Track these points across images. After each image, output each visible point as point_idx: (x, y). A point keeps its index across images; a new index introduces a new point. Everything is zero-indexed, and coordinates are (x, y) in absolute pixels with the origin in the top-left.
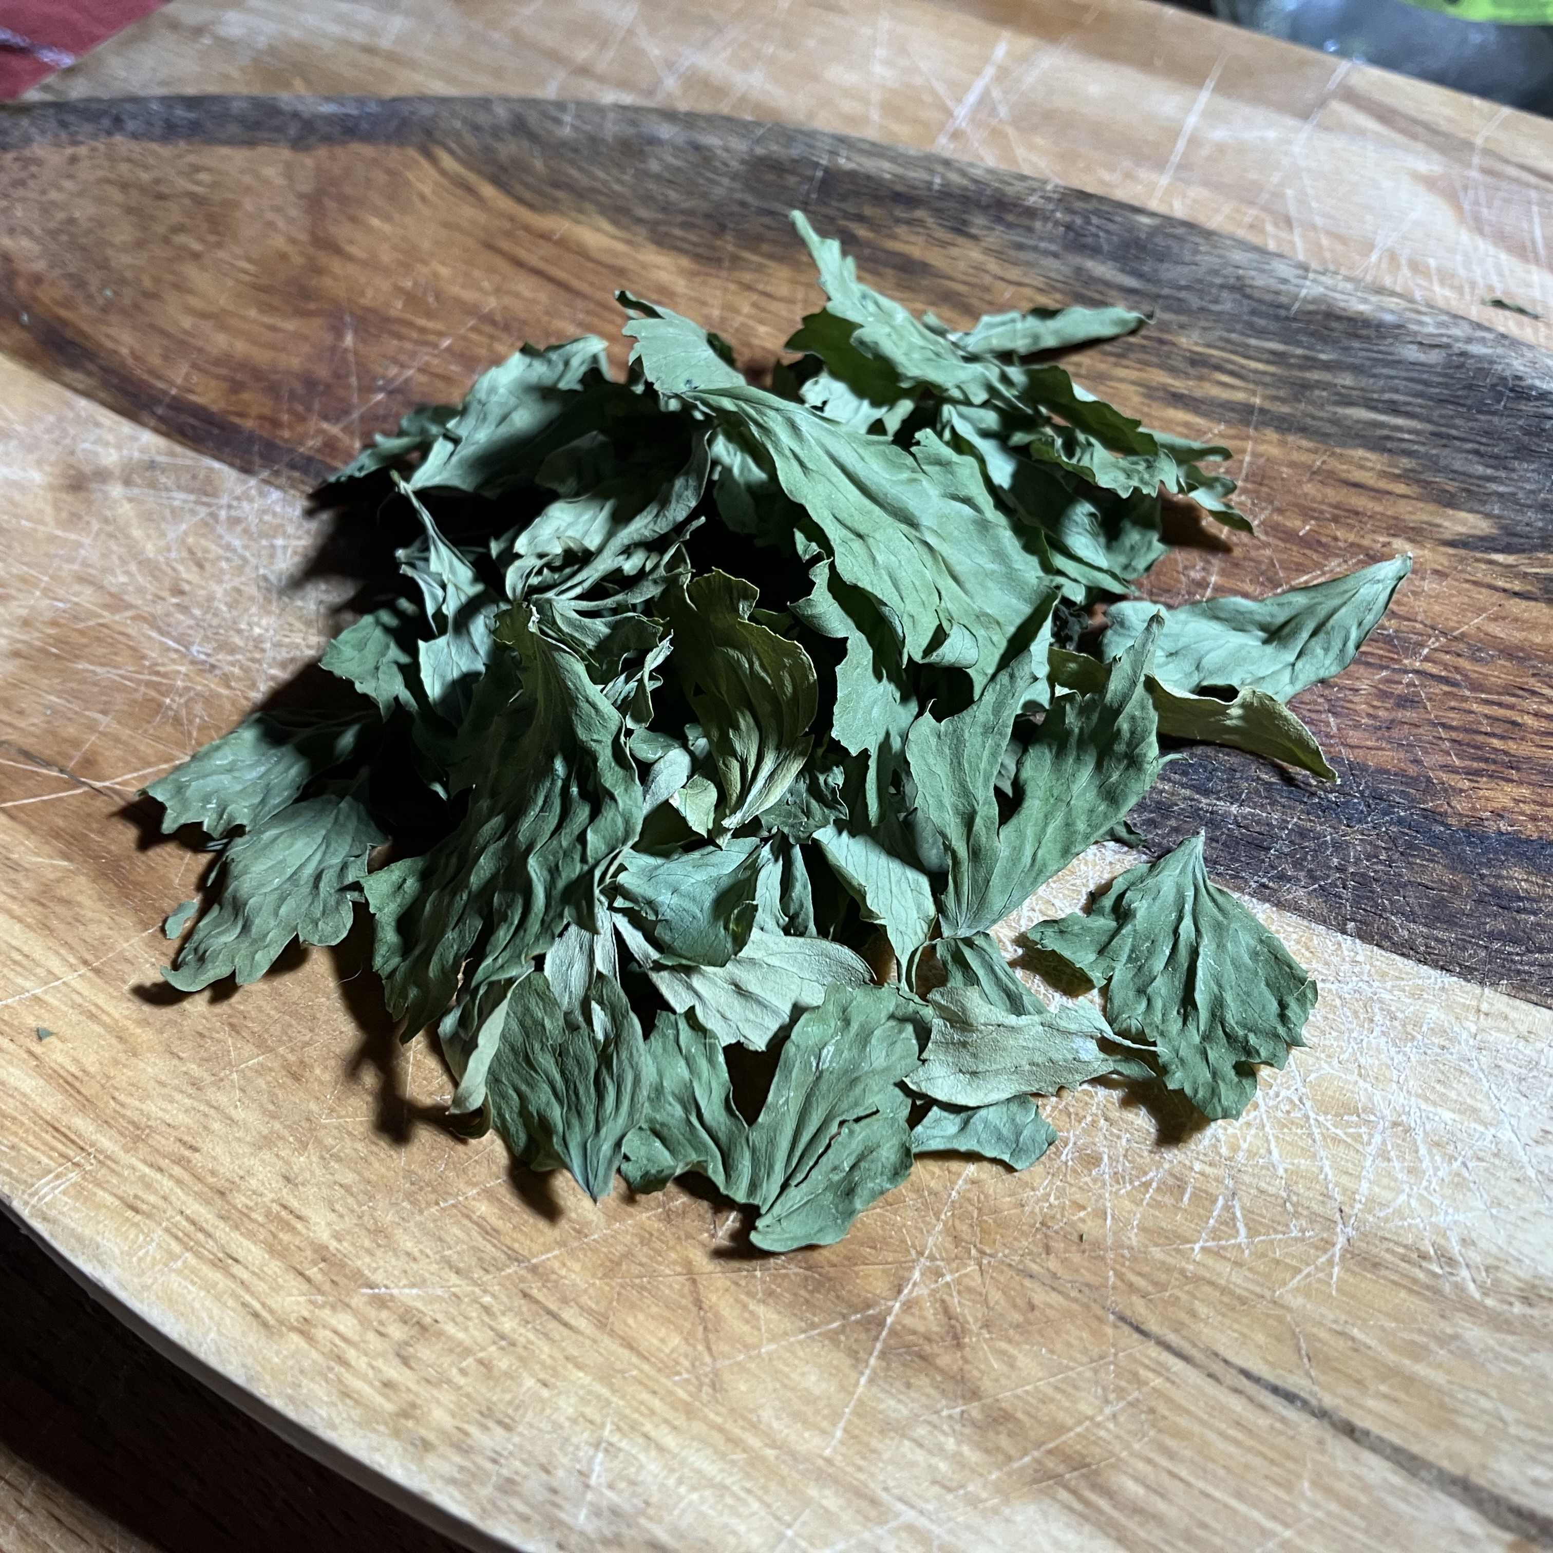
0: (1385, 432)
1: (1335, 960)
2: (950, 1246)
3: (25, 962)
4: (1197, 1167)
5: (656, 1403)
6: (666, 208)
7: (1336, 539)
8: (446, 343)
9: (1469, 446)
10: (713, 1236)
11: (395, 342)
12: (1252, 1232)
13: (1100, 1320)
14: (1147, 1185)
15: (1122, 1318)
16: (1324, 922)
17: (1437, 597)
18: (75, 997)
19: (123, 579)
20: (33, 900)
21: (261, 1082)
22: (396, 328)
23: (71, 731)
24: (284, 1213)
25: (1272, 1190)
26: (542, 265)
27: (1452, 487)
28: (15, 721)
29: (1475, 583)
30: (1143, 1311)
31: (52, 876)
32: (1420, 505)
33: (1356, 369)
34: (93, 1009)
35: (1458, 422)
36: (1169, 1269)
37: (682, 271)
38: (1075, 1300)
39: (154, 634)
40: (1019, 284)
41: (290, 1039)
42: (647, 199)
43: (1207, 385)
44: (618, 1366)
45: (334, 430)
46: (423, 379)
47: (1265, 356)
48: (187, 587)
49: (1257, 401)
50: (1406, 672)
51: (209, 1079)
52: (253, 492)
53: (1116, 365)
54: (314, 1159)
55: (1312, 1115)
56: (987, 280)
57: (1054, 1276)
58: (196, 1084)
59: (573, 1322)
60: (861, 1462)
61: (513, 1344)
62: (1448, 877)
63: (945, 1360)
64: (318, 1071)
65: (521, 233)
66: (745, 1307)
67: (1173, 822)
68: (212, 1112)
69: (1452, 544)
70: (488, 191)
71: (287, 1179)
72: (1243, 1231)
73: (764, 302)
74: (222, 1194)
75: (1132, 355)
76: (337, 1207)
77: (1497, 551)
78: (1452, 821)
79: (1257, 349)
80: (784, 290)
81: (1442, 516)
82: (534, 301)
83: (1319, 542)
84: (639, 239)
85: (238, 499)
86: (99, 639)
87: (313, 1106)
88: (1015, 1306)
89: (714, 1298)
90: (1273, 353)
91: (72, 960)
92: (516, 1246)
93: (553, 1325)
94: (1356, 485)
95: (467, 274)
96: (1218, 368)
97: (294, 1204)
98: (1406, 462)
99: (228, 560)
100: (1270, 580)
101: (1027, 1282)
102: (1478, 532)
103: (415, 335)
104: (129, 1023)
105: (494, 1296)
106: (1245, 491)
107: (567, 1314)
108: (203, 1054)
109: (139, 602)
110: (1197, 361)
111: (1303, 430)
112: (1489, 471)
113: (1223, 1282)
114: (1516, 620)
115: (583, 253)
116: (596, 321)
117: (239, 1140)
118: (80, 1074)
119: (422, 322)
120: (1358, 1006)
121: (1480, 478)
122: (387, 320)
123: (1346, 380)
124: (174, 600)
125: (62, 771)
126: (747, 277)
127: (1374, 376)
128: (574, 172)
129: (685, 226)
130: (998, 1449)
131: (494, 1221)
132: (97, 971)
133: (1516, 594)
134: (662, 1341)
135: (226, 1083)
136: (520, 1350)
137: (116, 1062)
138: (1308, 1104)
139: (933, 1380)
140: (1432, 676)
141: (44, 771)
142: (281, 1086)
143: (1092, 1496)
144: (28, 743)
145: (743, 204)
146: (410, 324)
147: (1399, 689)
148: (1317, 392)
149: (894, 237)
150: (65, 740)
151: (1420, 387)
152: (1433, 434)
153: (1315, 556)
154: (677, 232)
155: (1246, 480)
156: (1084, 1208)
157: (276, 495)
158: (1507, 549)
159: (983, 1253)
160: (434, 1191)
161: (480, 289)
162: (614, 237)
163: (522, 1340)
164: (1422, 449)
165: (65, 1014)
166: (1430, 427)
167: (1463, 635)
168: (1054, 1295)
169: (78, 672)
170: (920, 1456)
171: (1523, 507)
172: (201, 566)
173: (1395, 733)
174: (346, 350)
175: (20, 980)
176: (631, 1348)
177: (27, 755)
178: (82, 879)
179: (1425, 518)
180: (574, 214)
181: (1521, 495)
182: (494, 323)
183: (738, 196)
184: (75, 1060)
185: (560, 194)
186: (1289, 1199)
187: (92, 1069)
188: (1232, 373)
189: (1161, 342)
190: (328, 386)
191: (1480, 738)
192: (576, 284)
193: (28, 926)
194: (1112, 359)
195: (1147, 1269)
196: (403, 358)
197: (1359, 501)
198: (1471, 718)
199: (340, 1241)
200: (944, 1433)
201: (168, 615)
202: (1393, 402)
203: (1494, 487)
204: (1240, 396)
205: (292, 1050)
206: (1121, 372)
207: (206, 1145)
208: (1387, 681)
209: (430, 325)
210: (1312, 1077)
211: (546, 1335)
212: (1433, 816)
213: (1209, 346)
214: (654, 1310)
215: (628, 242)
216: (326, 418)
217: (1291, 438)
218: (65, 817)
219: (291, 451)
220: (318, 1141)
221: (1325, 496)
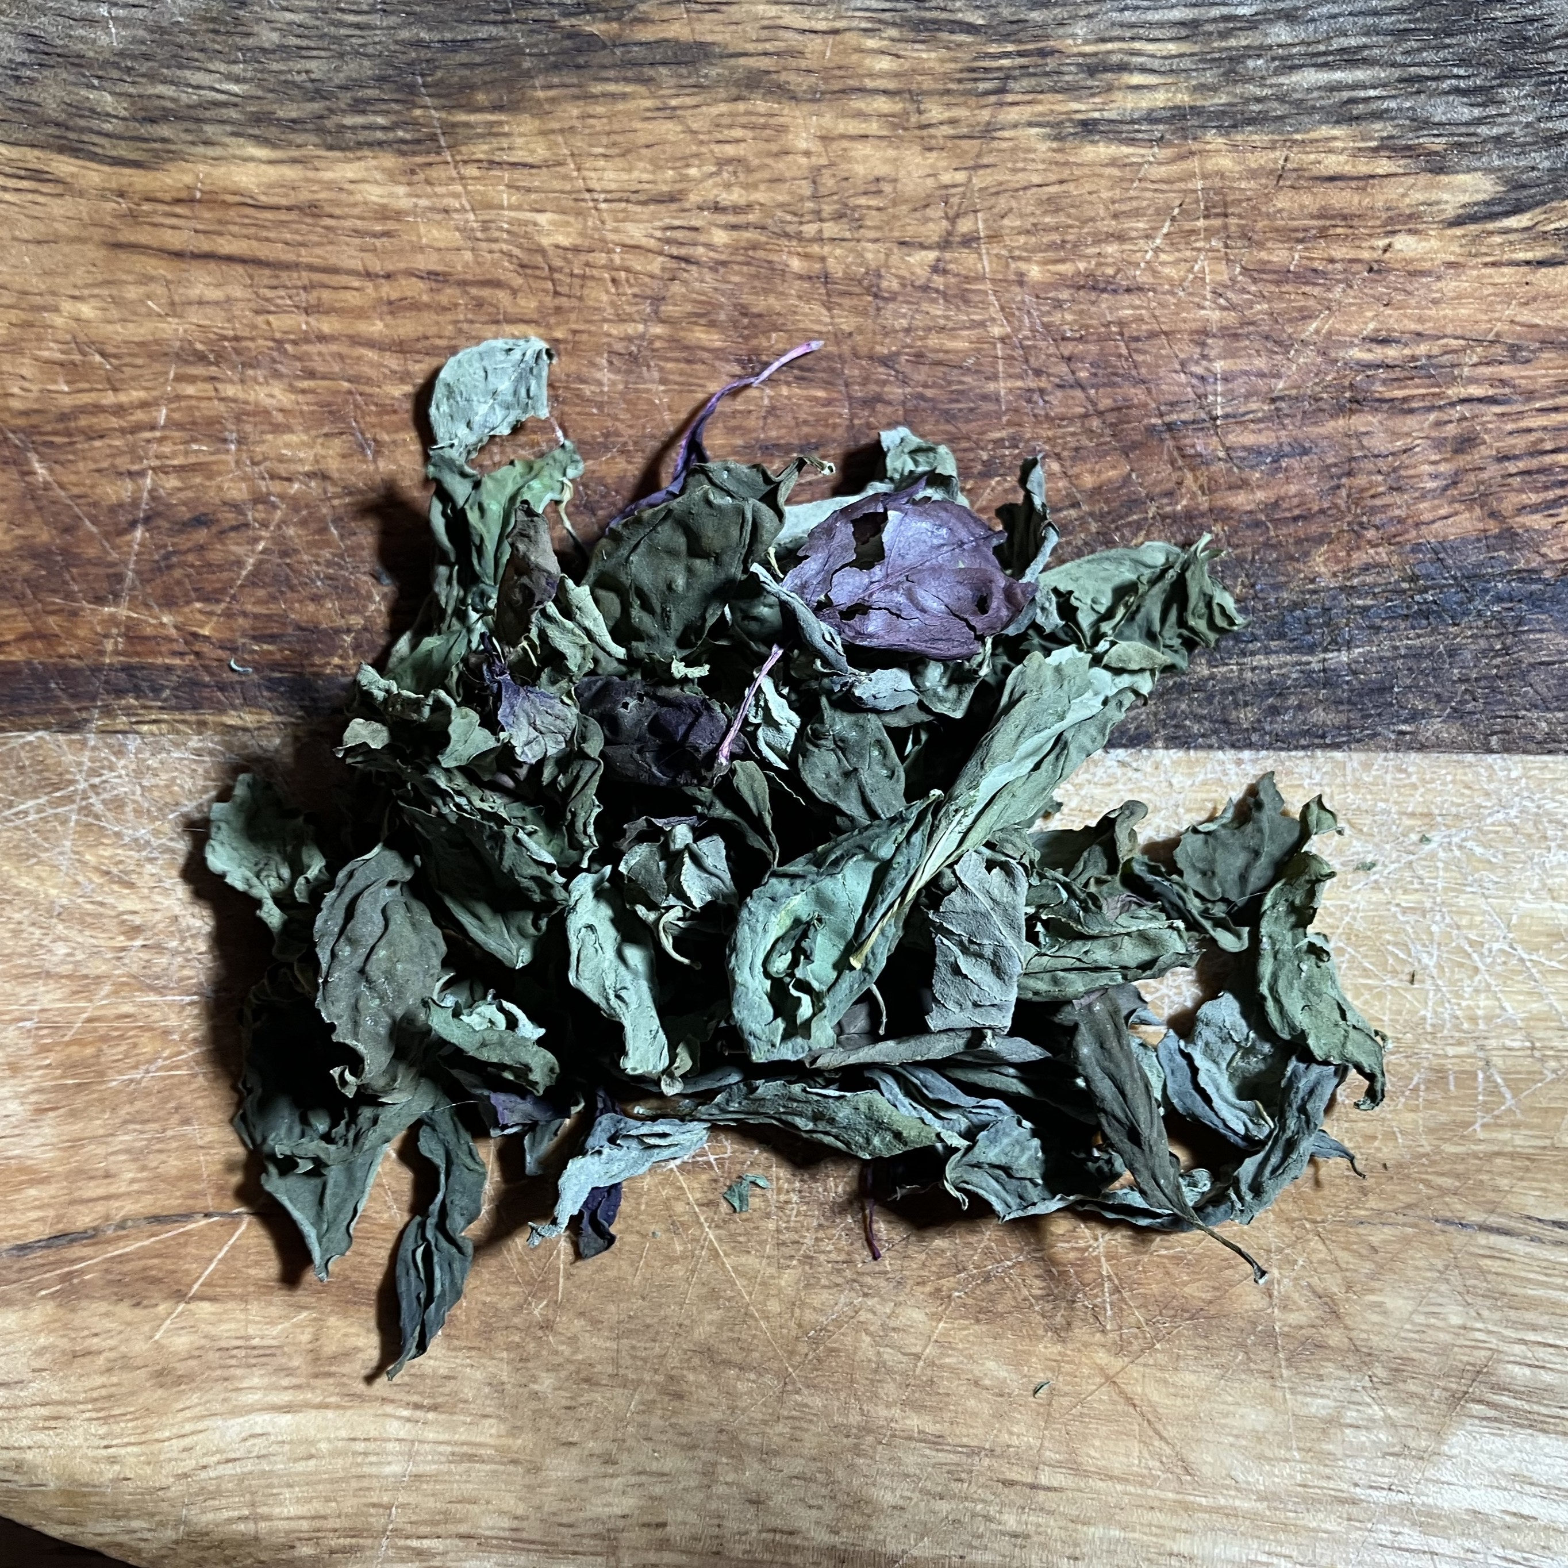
0: (1346, 95)
1: (1492, 786)
2: (1287, 1231)
3: (372, 1446)
4: (1451, 1051)
5: (1159, 1517)
6: (317, 92)
7: (1332, 261)
8: (162, 415)
9: (1446, 85)
10: (1104, 1332)
11: (97, 443)
12: (1516, 1092)
13: (1431, 1233)
14: (1416, 1090)
15: (1447, 1222)
16: (1468, 748)
17: (1459, 297)
18: (441, 1448)
19: (61, 949)
20: (316, 1376)
21: (656, 1421)
22: (83, 422)
23: (173, 1164)
24: (778, 1537)
25: (1516, 1044)
26: (205, 245)
27: (1438, 144)
28: (113, 1190)
29: (1494, 264)
30: (1459, 1207)
31: (305, 1337)
32: (1411, 180)
33: (1290, 17)
34: (465, 1449)
35: (1426, 56)
36: (1462, 1158)
37: (392, 177)
38: (1404, 1225)
39: (153, 998)
40: (835, 32)
41: (645, 1360)
42: (286, 88)
43: (1118, 96)
44: (1112, 1501)
45: (123, 612)
46: (173, 482)
47: (1172, 32)
48: (138, 920)
49: (1183, 98)
50: (1453, 405)
51: (614, 1448)
52: (105, 753)
53: (1001, 104)
54: (756, 1465)
55: (1526, 956)
56: (794, 39)
57: (1380, 1212)
58: (609, 1460)
59: (1056, 1484)
60: (1328, 1471)
61: (1027, 1536)
62: (1563, 642)
63: (1335, 1337)
64: (691, 1377)
65: (146, 207)
66: (1165, 1381)
67: (1293, 701)
68: (643, 1478)
69: (1458, 222)
70: (64, 166)
71: (751, 1502)
72: (1508, 1096)
73: (522, 177)
74: (718, 1553)
75: (1012, 85)
76: (811, 1502)
77: (1507, 214)
78: (1548, 574)
79: (1161, 25)
80: (541, 152)
81: (1438, 186)
82: (228, 300)
83: (1315, 271)
84: (310, 150)
85: (94, 772)
86: (105, 1039)
87: (716, 1415)
88: (1361, 1256)
89: (1139, 1390)
90: (1182, 24)
91: (406, 1413)
92: (965, 1440)
93: (1042, 1495)
94: (1332, 179)
95: (117, 302)
96: (1123, 68)
97: (778, 1523)
98: (1380, 129)
99: (151, 860)
100: (1278, 343)
101: (1361, 1230)
102: (1480, 197)
103: (114, 422)
104: (505, 1441)
105: (984, 1501)
106: (1210, 233)
107: (1044, 1479)
108: (588, 1426)
109: (104, 968)
110: (1095, 67)
111: (1251, 121)
112: (1477, 112)
113: (1510, 1149)
114: (1548, 297)
115: (248, 203)
116: (326, 295)
117: (686, 1489)
118: (515, 1524)
119: (109, 399)
120: (1529, 828)
121: (1466, 124)
122: (63, 417)
123: (1281, 33)
124: (139, 942)
125: (207, 1215)
126: (480, 150)
127: (1313, 20)
128: (161, 89)
129: (359, 106)
130: (1412, 1395)
131: (931, 1428)
132: (434, 1408)
133: (1541, 263)
134: (1127, 1456)
135: (630, 1442)
136: (1035, 1539)
137: (530, 1488)
138: (1519, 947)
139: (1334, 1361)
140: (1480, 400)
141: (191, 1226)
142: (674, 1412)
143: (1496, 1398)
144: (145, 1205)
145: (418, 44)
146: (98, 409)
147: (1451, 430)
148: (1251, 63)
149: (643, 20)
150: (179, 1178)
151: (1370, 20)
152: (1401, 80)
153: (1316, 291)
154: (349, 121)
155: (1206, 217)
156: (1375, 1138)
157: (133, 743)
158: (1517, 209)
159: (1314, 1222)
160: (870, 1431)
161: (150, 314)
162: (271, 162)
163: (1031, 1529)
164: (1393, 104)
165: (449, 1473)
166: (1397, 73)
167: (1497, 335)
168: (1386, 1230)
169: (118, 1092)
170: (1363, 1437)
171: (1523, 149)
172: (131, 885)
173: (1464, 488)
174: (47, 487)
175: (387, 1470)
176: (1111, 1478)
177: (157, 1219)
178: (333, 1321)
179: (1420, 197)
180: (201, 149)
181: (1518, 131)
182: (201, 358)
183: (405, 34)
184: (501, 1513)
185: (164, 131)
186: (1533, 1048)
187: (520, 1512)
188: (1144, 70)
189: (1043, 53)
190: (64, 551)
191: (1548, 459)
192: (263, 251)
193: (338, 1407)
194: (993, 99)
195: (1447, 1168)
196: (123, 463)
197: (1342, 198)
198: (1532, 437)
199: (837, 1533)
200: (1369, 1405)
201: (148, 964)
202: (1342, 50)
203: (1483, 130)
204: (1160, 99)
205: (656, 1371)
206: (1012, 114)
207: (669, 1516)
208: (1438, 424)
209: (123, 398)
210: (1514, 921)
211: (1042, 1509)
212: (1528, 575)
213: (1103, 40)
214: (1104, 1430)
215: (294, 161)
216: (99, 600)
217: (1239, 137)
218: (257, 1263)
219: (97, 669)
220: (745, 1446)
221: (1302, 207)
